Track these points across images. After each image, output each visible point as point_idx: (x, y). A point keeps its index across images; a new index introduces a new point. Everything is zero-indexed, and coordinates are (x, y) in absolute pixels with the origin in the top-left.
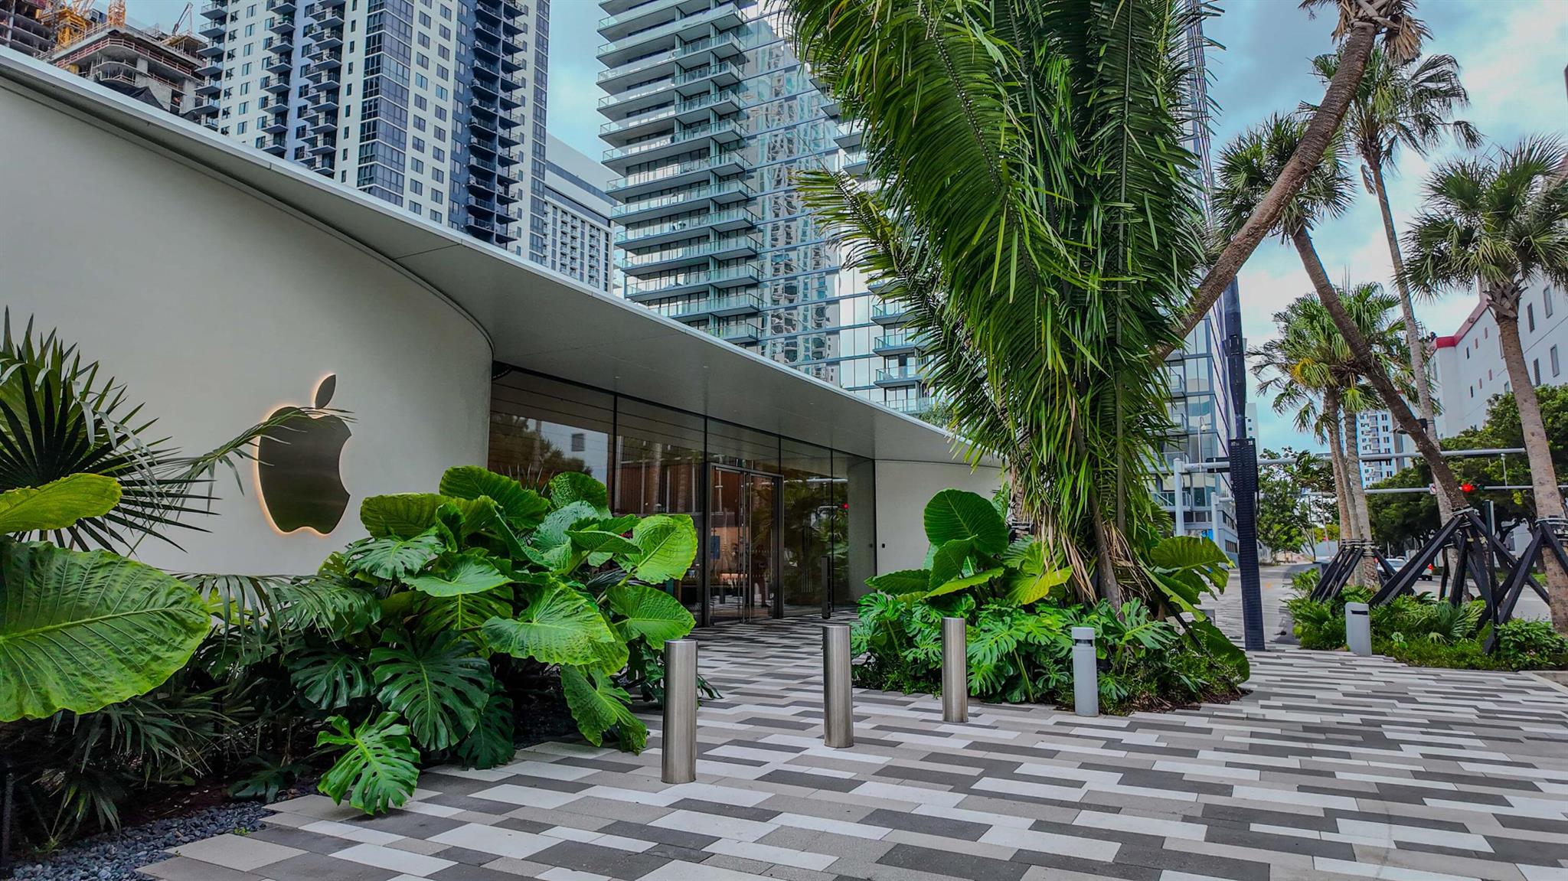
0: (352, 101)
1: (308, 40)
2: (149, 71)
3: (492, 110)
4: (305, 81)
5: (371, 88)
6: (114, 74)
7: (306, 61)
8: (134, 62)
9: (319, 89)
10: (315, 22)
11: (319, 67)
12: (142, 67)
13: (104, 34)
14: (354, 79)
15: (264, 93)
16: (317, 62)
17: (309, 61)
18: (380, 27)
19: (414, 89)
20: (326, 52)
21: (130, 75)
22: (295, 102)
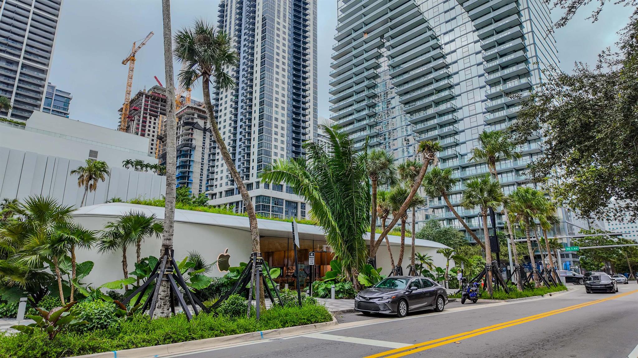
0: (256, 122)
1: (242, 104)
2: (198, 117)
3: (299, 118)
4: (242, 117)
5: (261, 117)
6: (188, 119)
7: (242, 110)
8: (193, 115)
9: (246, 119)
10: (244, 98)
11: (246, 112)
12: (196, 116)
13: (185, 107)
14: (256, 115)
15: (230, 122)
16: (245, 111)
17: (243, 110)
18: (263, 98)
19: (274, 116)
20: (248, 107)
21: (192, 119)
22: (239, 123)
